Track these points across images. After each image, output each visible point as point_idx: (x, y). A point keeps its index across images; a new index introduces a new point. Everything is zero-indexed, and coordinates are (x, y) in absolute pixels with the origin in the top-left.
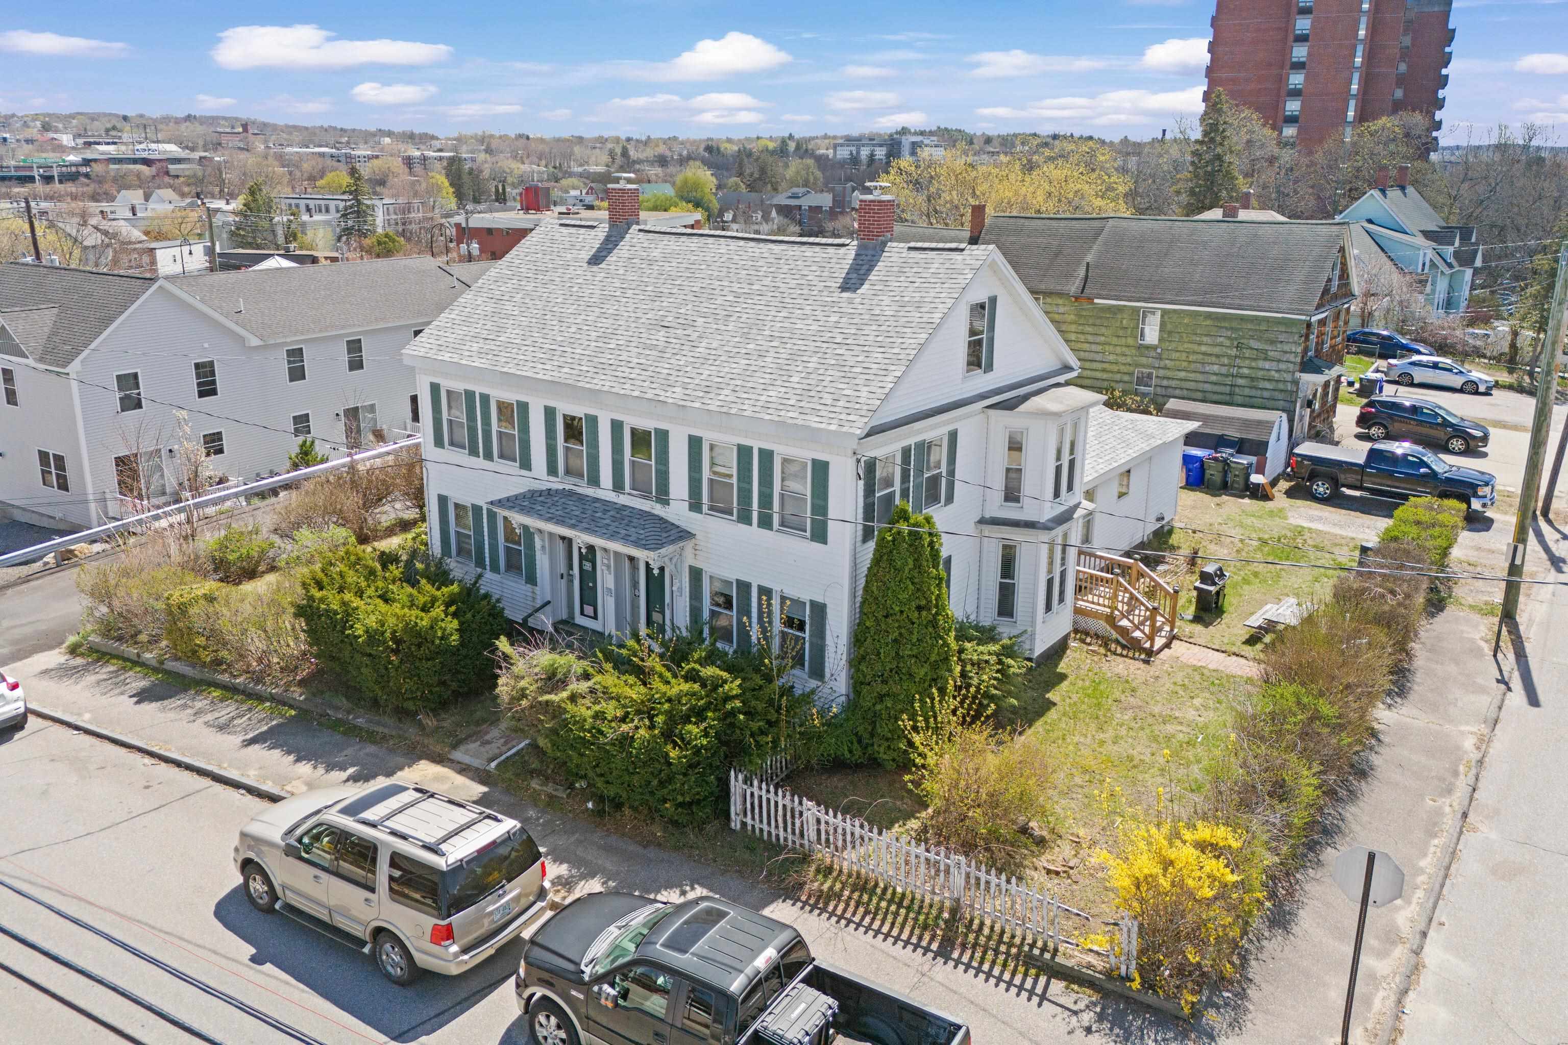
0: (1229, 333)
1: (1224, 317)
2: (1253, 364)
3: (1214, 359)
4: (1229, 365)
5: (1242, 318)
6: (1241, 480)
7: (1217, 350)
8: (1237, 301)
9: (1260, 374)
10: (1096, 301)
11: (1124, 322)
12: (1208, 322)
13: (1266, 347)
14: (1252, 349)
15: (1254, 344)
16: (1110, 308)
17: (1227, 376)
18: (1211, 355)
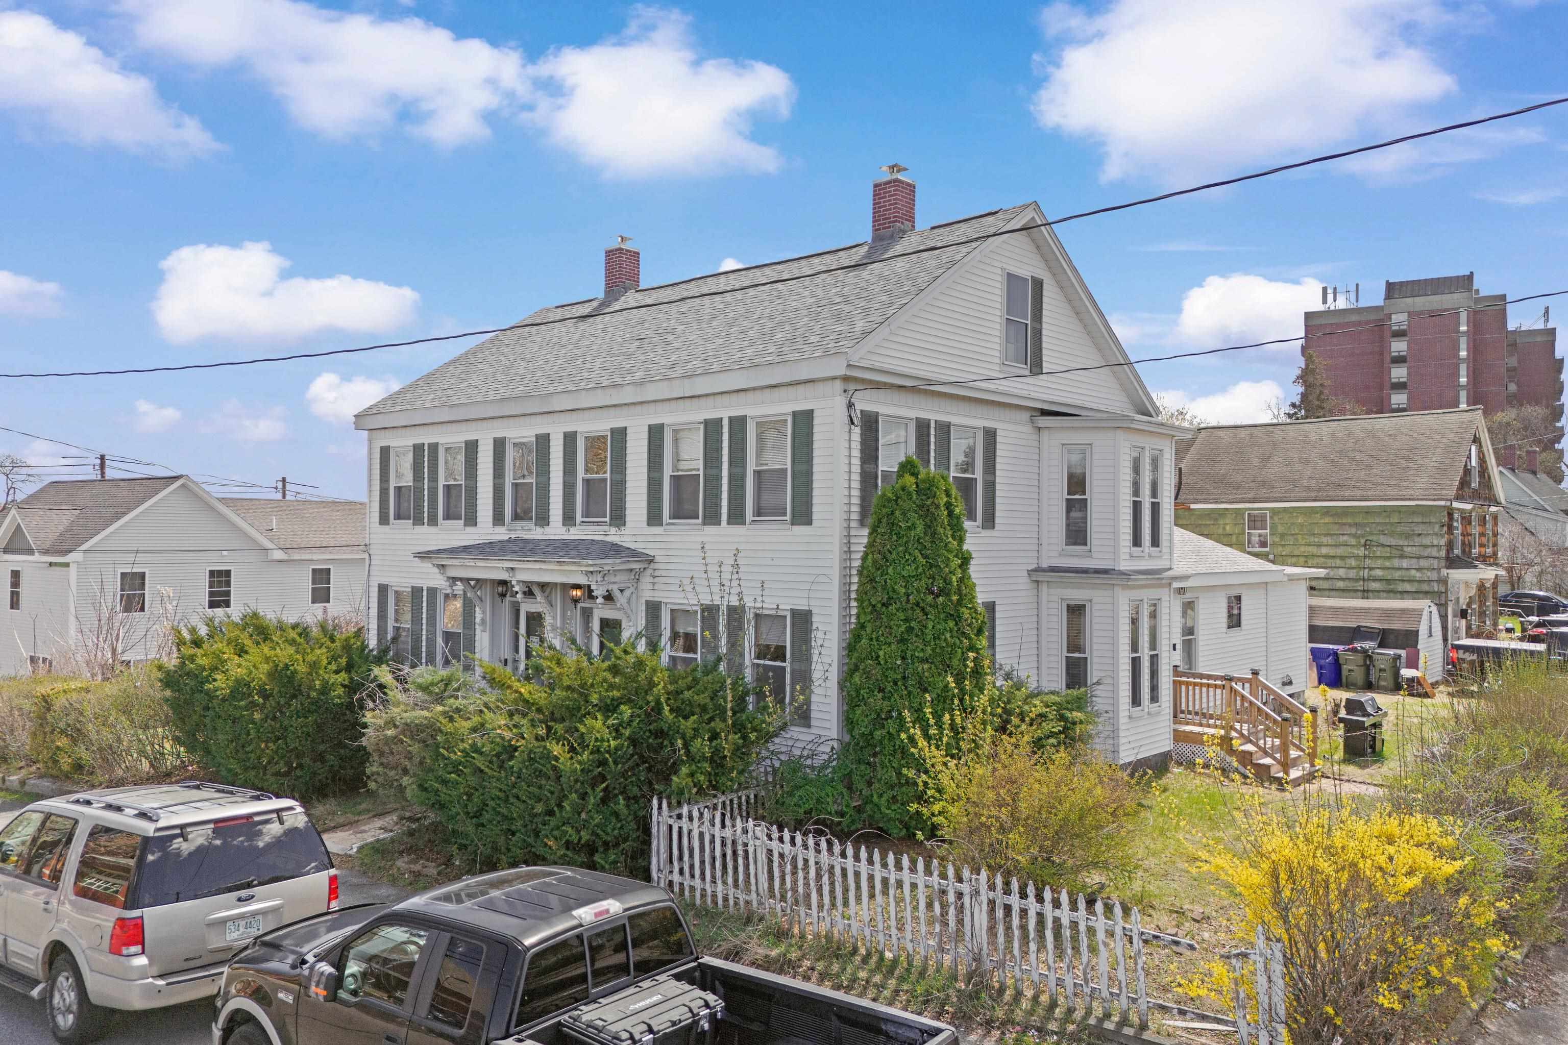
0: (1353, 531)
1: (1346, 511)
2: (1388, 564)
3: (1338, 562)
4: (1359, 568)
5: (1368, 511)
6: (1388, 675)
7: (1340, 551)
8: (1359, 493)
9: (1397, 575)
10: (1193, 506)
11: (1228, 528)
12: (1327, 520)
13: (1401, 543)
14: (1383, 545)
15: (1383, 540)
16: (1210, 514)
17: (1356, 580)
18: (1333, 557)
